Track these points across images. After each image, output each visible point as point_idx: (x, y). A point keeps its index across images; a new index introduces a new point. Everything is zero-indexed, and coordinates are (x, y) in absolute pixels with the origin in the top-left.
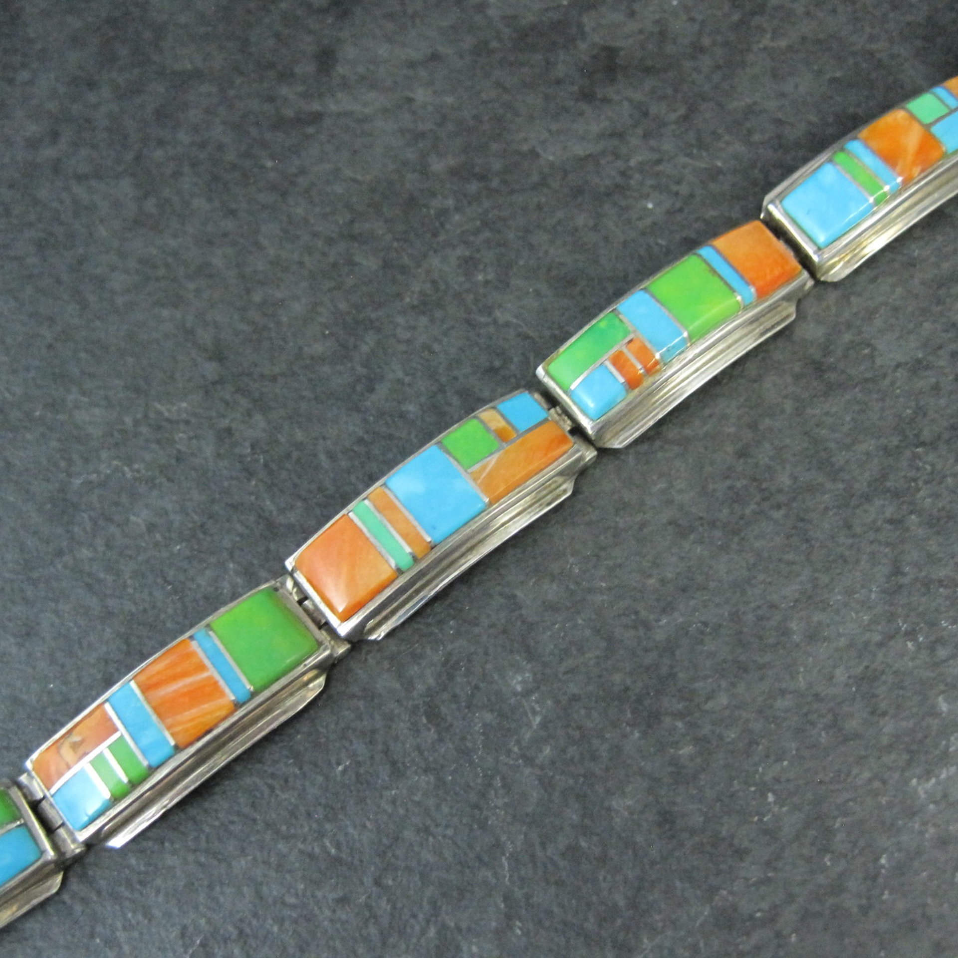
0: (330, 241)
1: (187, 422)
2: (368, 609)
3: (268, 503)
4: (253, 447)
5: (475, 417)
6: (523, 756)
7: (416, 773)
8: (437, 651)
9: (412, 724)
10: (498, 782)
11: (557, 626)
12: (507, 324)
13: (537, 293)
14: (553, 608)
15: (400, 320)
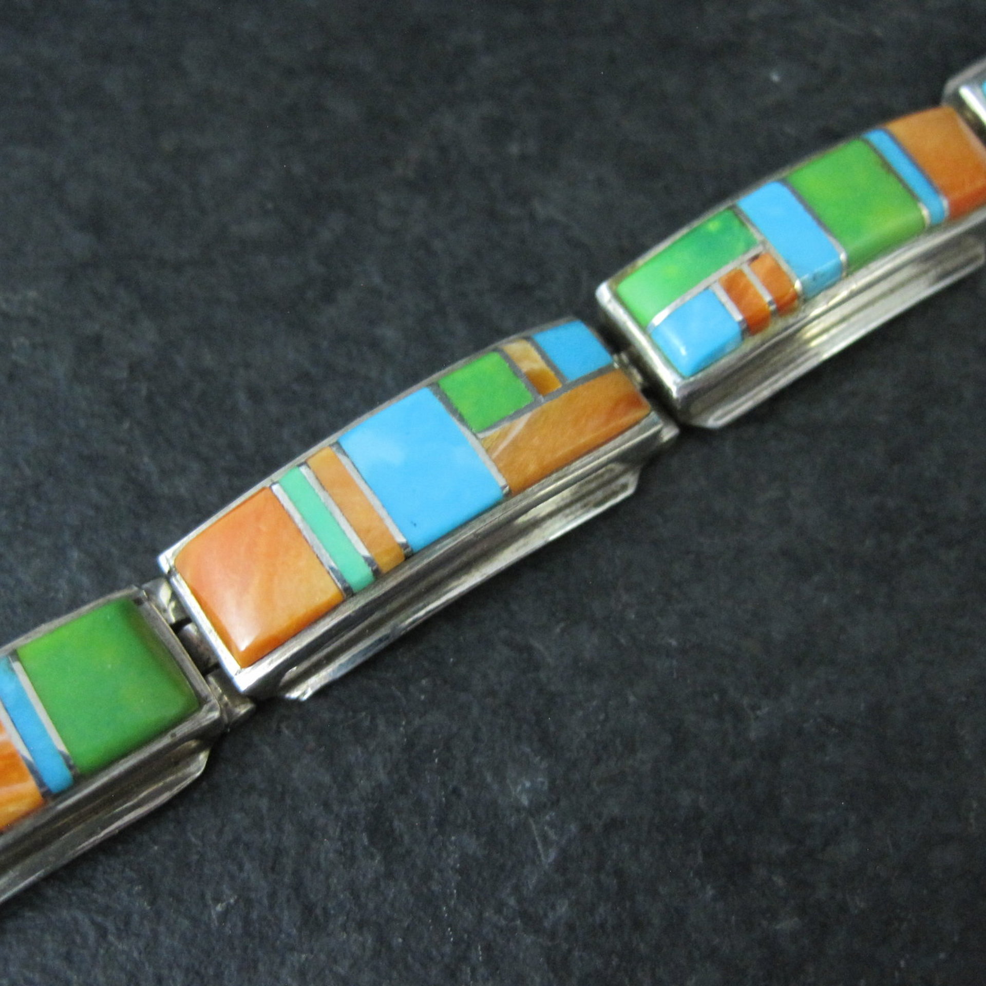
0: (290, 73)
1: (34, 322)
2: (289, 650)
3: (146, 460)
4: (132, 369)
5: (495, 350)
6: (524, 915)
7: (344, 928)
8: (396, 726)
9: (344, 845)
10: (478, 954)
11: (594, 703)
12: (551, 223)
13: (600, 183)
14: (592, 672)
15: (385, 199)
